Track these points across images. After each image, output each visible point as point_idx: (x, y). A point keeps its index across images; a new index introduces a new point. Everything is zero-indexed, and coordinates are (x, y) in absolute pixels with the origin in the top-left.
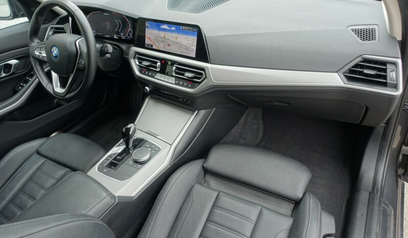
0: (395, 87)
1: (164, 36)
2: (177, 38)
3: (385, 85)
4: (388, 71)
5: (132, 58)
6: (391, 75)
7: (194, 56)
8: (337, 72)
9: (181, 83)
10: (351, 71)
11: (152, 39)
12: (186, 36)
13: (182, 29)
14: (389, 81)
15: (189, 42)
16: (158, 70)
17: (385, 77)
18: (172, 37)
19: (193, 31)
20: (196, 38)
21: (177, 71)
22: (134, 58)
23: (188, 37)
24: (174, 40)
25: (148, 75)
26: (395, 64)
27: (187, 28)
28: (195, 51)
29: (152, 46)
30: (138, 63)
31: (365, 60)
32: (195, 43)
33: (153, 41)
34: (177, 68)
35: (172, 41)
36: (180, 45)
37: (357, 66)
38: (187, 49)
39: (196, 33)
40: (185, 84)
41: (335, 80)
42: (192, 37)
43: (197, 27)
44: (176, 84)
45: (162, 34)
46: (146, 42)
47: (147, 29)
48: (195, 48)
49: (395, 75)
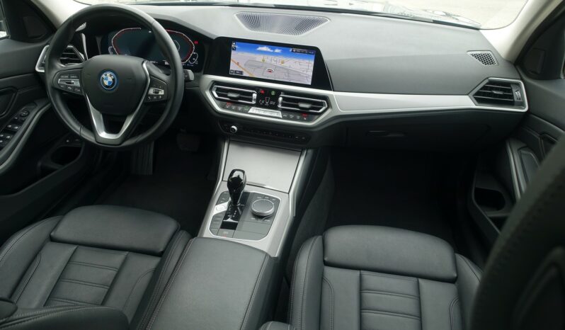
1: (263, 60)
2: (283, 63)
3: (512, 104)
4: (514, 90)
5: (206, 89)
6: (517, 94)
7: (310, 83)
8: (467, 95)
9: (292, 116)
10: (478, 93)
11: (242, 64)
12: (297, 60)
13: (292, 51)
14: (516, 99)
15: (302, 67)
16: (254, 102)
17: (512, 97)
18: (276, 61)
19: (309, 53)
20: (312, 62)
21: (285, 102)
22: (211, 90)
23: (301, 61)
24: (279, 64)
25: (236, 110)
26: (518, 84)
27: (299, 50)
28: (311, 78)
29: (241, 72)
30: (216, 96)
31: (491, 82)
32: (312, 68)
33: (243, 66)
34: (284, 99)
35: (276, 67)
36: (288, 71)
37: (484, 88)
38: (299, 75)
40: (298, 117)
41: (465, 102)
42: (308, 61)
43: (315, 52)
44: (284, 118)
45: (259, 58)
46: (231, 69)
47: (233, 52)
48: (311, 74)
49: (520, 93)
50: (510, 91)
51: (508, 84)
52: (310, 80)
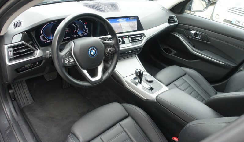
0: (177, 22)
1: (120, 25)
3: (175, 22)
7: (137, 30)
8: (166, 22)
9: (135, 44)
10: (168, 21)
15: (133, 24)
16: (121, 43)
17: (174, 20)
20: (136, 22)
23: (133, 22)
26: (174, 16)
27: (131, 18)
28: (137, 27)
31: (170, 17)
34: (131, 38)
37: (169, 19)
38: (133, 27)
39: (136, 19)
41: (166, 25)
43: (136, 18)
44: (133, 45)
48: (136, 26)
49: (176, 19)
50: (173, 19)
51: (172, 17)
52: (137, 28)
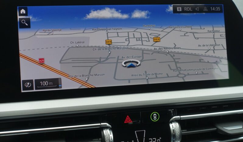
2: (157, 40)
7: (225, 76)
11: (53, 61)
12: (188, 30)
13: (175, 11)
15: (202, 42)
18: (140, 39)
19: (210, 11)
21: (185, 132)
24: (149, 45)
29: (56, 82)
32: (224, 42)
33: (58, 67)
35: (143, 50)
36: (174, 57)
38: (200, 61)
43: (221, 7)
46: (24, 77)
47: (22, 34)
52: (226, 70)
